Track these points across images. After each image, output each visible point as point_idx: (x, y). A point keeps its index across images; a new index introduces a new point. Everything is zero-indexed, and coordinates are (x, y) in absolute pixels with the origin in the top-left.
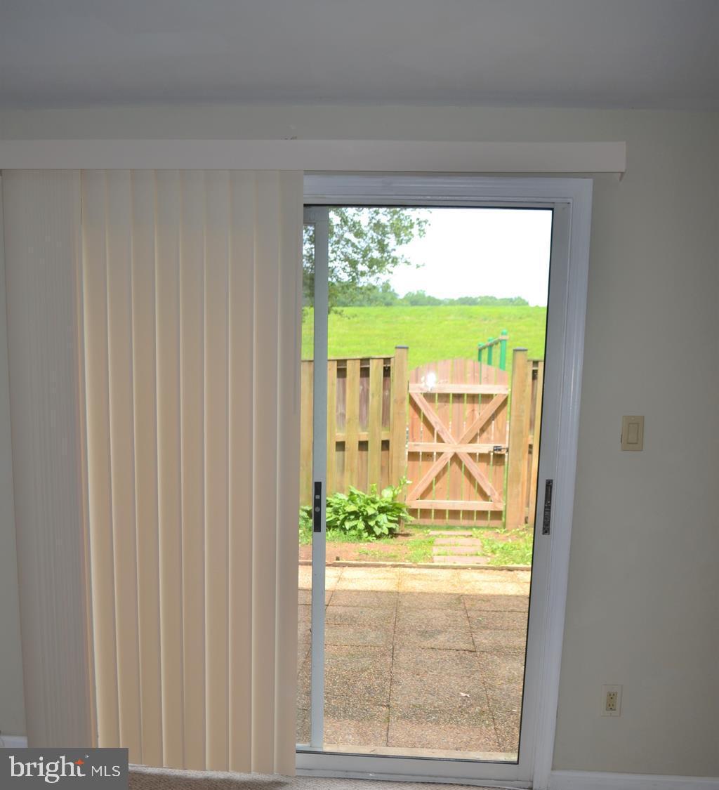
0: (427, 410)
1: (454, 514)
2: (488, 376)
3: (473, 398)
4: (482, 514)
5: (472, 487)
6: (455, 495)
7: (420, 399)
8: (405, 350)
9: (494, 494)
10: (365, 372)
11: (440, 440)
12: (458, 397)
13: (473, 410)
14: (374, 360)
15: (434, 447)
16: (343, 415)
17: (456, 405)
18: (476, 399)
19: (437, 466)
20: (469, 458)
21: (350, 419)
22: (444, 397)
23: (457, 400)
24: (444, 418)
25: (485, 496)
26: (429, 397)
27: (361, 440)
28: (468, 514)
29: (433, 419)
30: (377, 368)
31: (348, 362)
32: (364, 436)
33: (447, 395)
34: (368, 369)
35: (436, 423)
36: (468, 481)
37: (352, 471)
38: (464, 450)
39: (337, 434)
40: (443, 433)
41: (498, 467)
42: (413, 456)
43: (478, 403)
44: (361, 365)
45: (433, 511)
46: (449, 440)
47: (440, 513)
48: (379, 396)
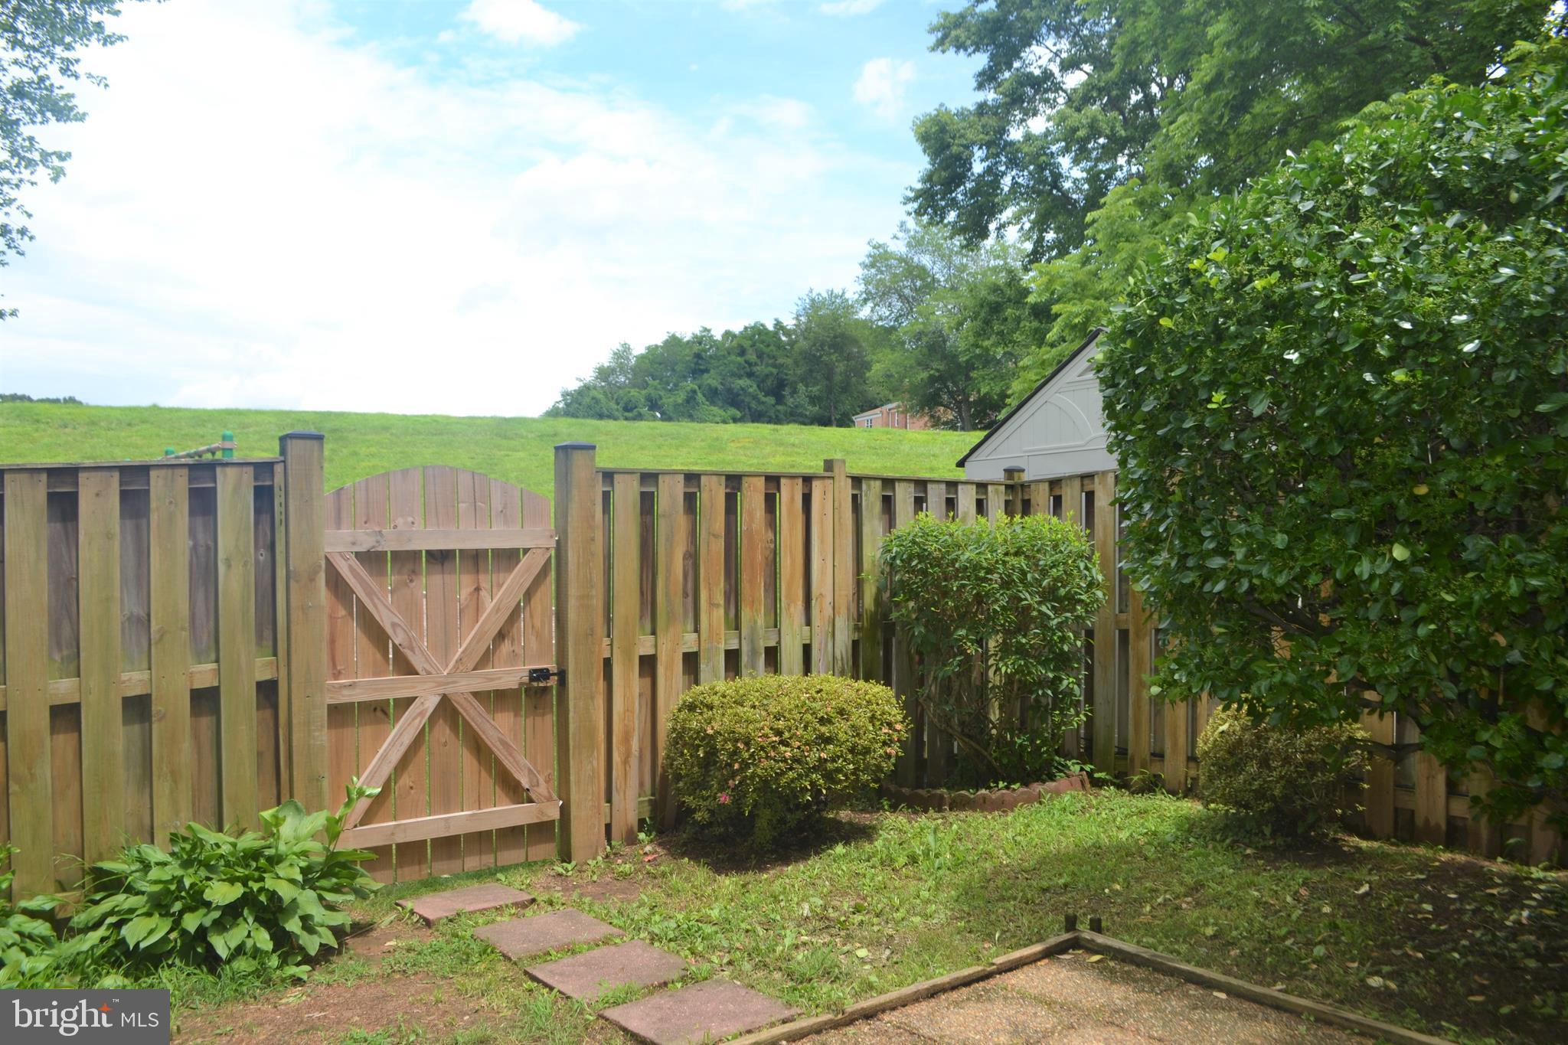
0: (370, 593)
1: (448, 846)
2: (505, 507)
3: (475, 559)
4: (512, 835)
5: (484, 774)
6: (445, 799)
7: (351, 569)
8: (315, 443)
9: (538, 785)
10: (203, 502)
11: (405, 667)
12: (441, 558)
13: (478, 589)
14: (230, 471)
15: (390, 686)
16: (144, 622)
17: (437, 579)
18: (481, 564)
19: (400, 734)
20: (476, 703)
21: (163, 633)
22: (406, 559)
23: (438, 567)
24: (410, 611)
25: (515, 791)
26: (372, 559)
27: (196, 686)
28: (481, 840)
29: (386, 618)
30: (237, 489)
31: (153, 474)
32: (204, 674)
33: (415, 555)
34: (213, 491)
35: (394, 625)
36: (475, 763)
37: (175, 775)
38: (464, 686)
39: (125, 676)
40: (412, 650)
41: (538, 719)
42: (339, 714)
43: (486, 571)
44: (190, 481)
45: (394, 847)
46: (428, 667)
47: (411, 852)
48: (245, 564)
